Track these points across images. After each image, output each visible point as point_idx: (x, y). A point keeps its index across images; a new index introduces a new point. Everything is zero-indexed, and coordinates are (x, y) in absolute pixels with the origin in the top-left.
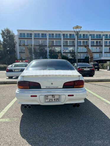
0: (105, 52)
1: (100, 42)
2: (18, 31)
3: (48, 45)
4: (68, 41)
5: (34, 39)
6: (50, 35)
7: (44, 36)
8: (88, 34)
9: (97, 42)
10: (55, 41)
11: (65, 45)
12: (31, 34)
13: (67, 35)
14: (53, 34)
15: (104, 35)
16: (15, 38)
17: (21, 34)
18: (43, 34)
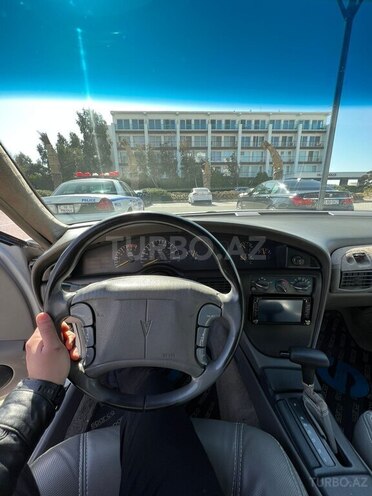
0: (300, 163)
1: (291, 138)
2: (113, 113)
3: (178, 145)
4: (223, 136)
5: (149, 132)
6: (182, 122)
7: (170, 125)
8: (267, 119)
9: (284, 139)
10: (193, 136)
11: (215, 145)
12: (142, 122)
13: (220, 122)
14: (189, 122)
15: (301, 122)
16: (108, 132)
17: (119, 121)
18: (167, 122)
